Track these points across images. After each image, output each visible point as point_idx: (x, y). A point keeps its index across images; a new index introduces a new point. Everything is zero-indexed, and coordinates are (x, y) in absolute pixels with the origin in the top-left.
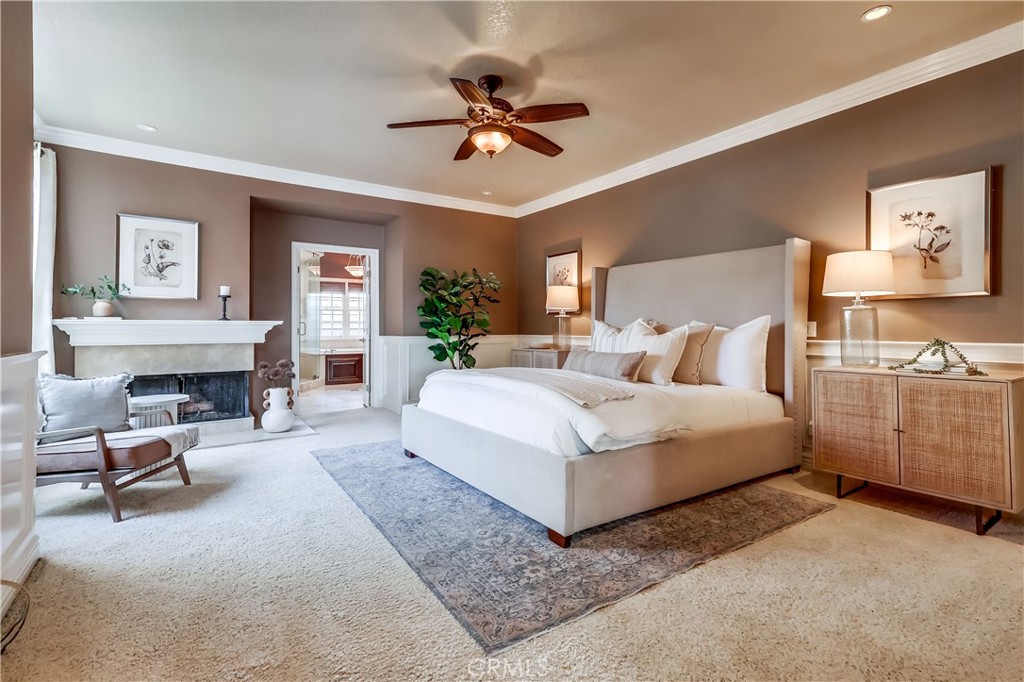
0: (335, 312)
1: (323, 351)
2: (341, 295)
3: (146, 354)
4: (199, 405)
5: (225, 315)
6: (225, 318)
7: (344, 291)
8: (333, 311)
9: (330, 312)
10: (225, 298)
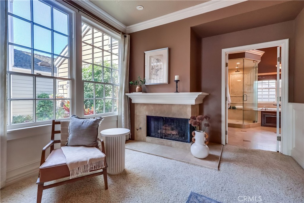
0: (270, 90)
1: (260, 109)
2: (275, 81)
3: (152, 108)
4: (172, 132)
5: (177, 90)
6: (177, 92)
7: (276, 79)
8: (269, 89)
9: (268, 90)
10: (177, 81)
